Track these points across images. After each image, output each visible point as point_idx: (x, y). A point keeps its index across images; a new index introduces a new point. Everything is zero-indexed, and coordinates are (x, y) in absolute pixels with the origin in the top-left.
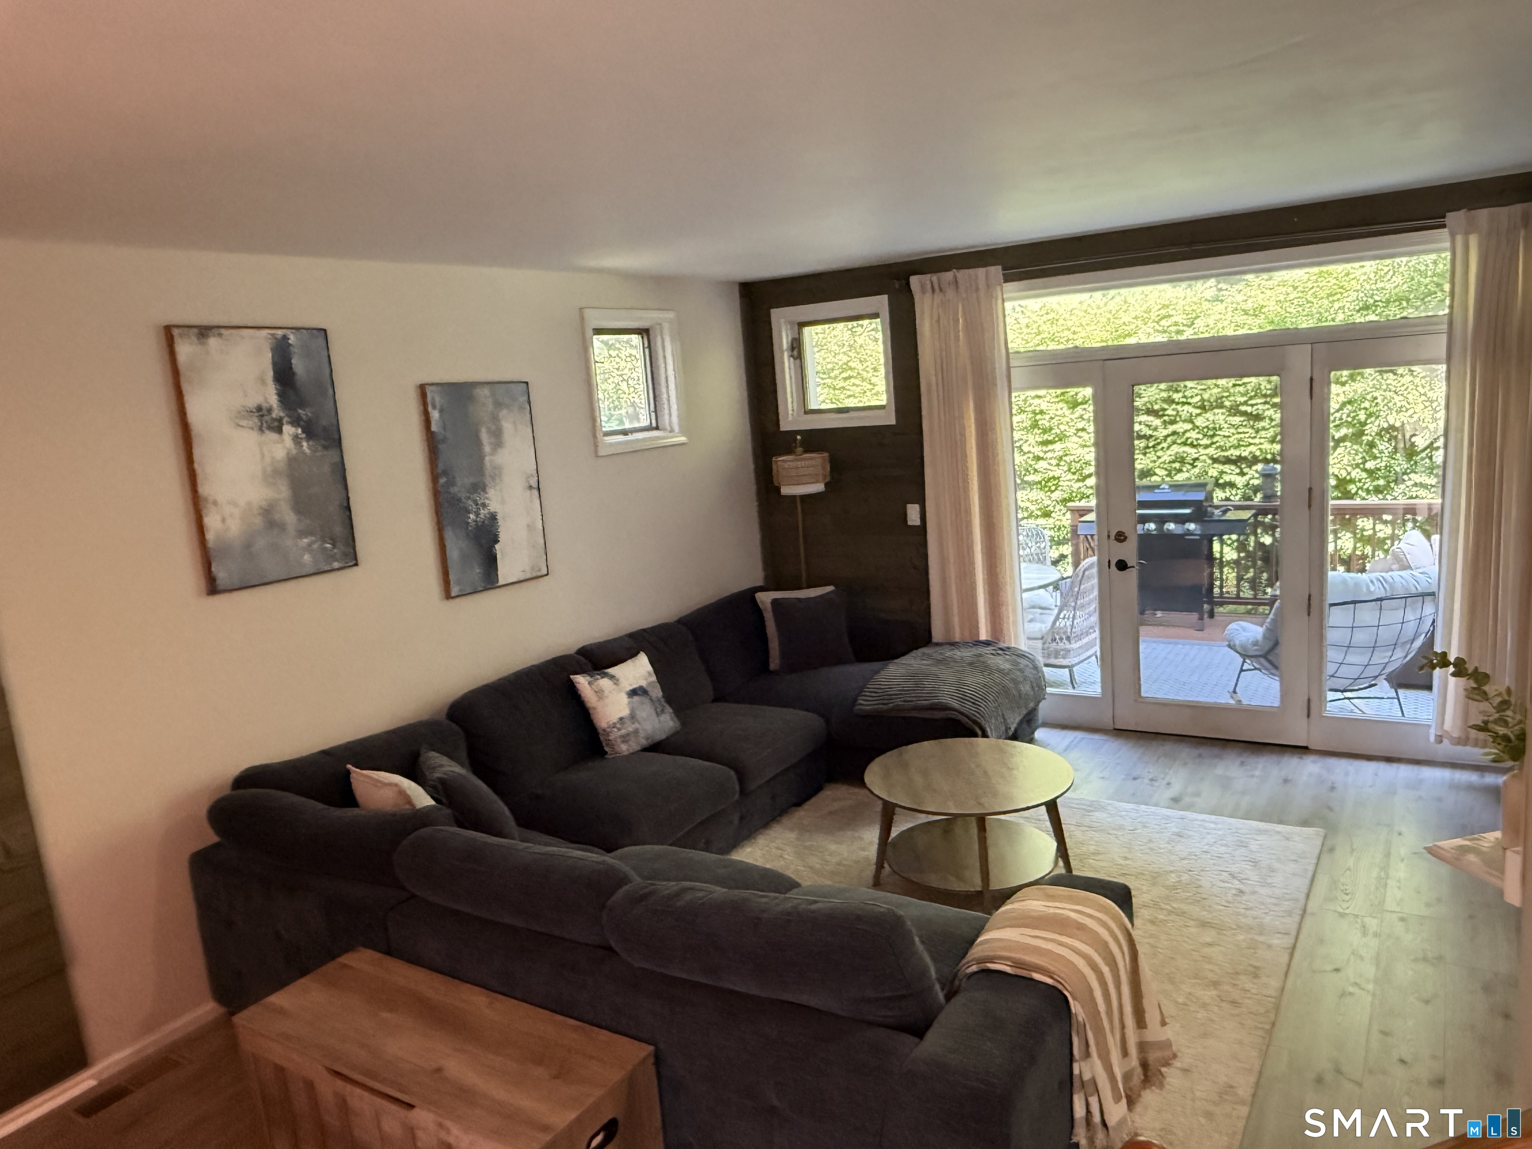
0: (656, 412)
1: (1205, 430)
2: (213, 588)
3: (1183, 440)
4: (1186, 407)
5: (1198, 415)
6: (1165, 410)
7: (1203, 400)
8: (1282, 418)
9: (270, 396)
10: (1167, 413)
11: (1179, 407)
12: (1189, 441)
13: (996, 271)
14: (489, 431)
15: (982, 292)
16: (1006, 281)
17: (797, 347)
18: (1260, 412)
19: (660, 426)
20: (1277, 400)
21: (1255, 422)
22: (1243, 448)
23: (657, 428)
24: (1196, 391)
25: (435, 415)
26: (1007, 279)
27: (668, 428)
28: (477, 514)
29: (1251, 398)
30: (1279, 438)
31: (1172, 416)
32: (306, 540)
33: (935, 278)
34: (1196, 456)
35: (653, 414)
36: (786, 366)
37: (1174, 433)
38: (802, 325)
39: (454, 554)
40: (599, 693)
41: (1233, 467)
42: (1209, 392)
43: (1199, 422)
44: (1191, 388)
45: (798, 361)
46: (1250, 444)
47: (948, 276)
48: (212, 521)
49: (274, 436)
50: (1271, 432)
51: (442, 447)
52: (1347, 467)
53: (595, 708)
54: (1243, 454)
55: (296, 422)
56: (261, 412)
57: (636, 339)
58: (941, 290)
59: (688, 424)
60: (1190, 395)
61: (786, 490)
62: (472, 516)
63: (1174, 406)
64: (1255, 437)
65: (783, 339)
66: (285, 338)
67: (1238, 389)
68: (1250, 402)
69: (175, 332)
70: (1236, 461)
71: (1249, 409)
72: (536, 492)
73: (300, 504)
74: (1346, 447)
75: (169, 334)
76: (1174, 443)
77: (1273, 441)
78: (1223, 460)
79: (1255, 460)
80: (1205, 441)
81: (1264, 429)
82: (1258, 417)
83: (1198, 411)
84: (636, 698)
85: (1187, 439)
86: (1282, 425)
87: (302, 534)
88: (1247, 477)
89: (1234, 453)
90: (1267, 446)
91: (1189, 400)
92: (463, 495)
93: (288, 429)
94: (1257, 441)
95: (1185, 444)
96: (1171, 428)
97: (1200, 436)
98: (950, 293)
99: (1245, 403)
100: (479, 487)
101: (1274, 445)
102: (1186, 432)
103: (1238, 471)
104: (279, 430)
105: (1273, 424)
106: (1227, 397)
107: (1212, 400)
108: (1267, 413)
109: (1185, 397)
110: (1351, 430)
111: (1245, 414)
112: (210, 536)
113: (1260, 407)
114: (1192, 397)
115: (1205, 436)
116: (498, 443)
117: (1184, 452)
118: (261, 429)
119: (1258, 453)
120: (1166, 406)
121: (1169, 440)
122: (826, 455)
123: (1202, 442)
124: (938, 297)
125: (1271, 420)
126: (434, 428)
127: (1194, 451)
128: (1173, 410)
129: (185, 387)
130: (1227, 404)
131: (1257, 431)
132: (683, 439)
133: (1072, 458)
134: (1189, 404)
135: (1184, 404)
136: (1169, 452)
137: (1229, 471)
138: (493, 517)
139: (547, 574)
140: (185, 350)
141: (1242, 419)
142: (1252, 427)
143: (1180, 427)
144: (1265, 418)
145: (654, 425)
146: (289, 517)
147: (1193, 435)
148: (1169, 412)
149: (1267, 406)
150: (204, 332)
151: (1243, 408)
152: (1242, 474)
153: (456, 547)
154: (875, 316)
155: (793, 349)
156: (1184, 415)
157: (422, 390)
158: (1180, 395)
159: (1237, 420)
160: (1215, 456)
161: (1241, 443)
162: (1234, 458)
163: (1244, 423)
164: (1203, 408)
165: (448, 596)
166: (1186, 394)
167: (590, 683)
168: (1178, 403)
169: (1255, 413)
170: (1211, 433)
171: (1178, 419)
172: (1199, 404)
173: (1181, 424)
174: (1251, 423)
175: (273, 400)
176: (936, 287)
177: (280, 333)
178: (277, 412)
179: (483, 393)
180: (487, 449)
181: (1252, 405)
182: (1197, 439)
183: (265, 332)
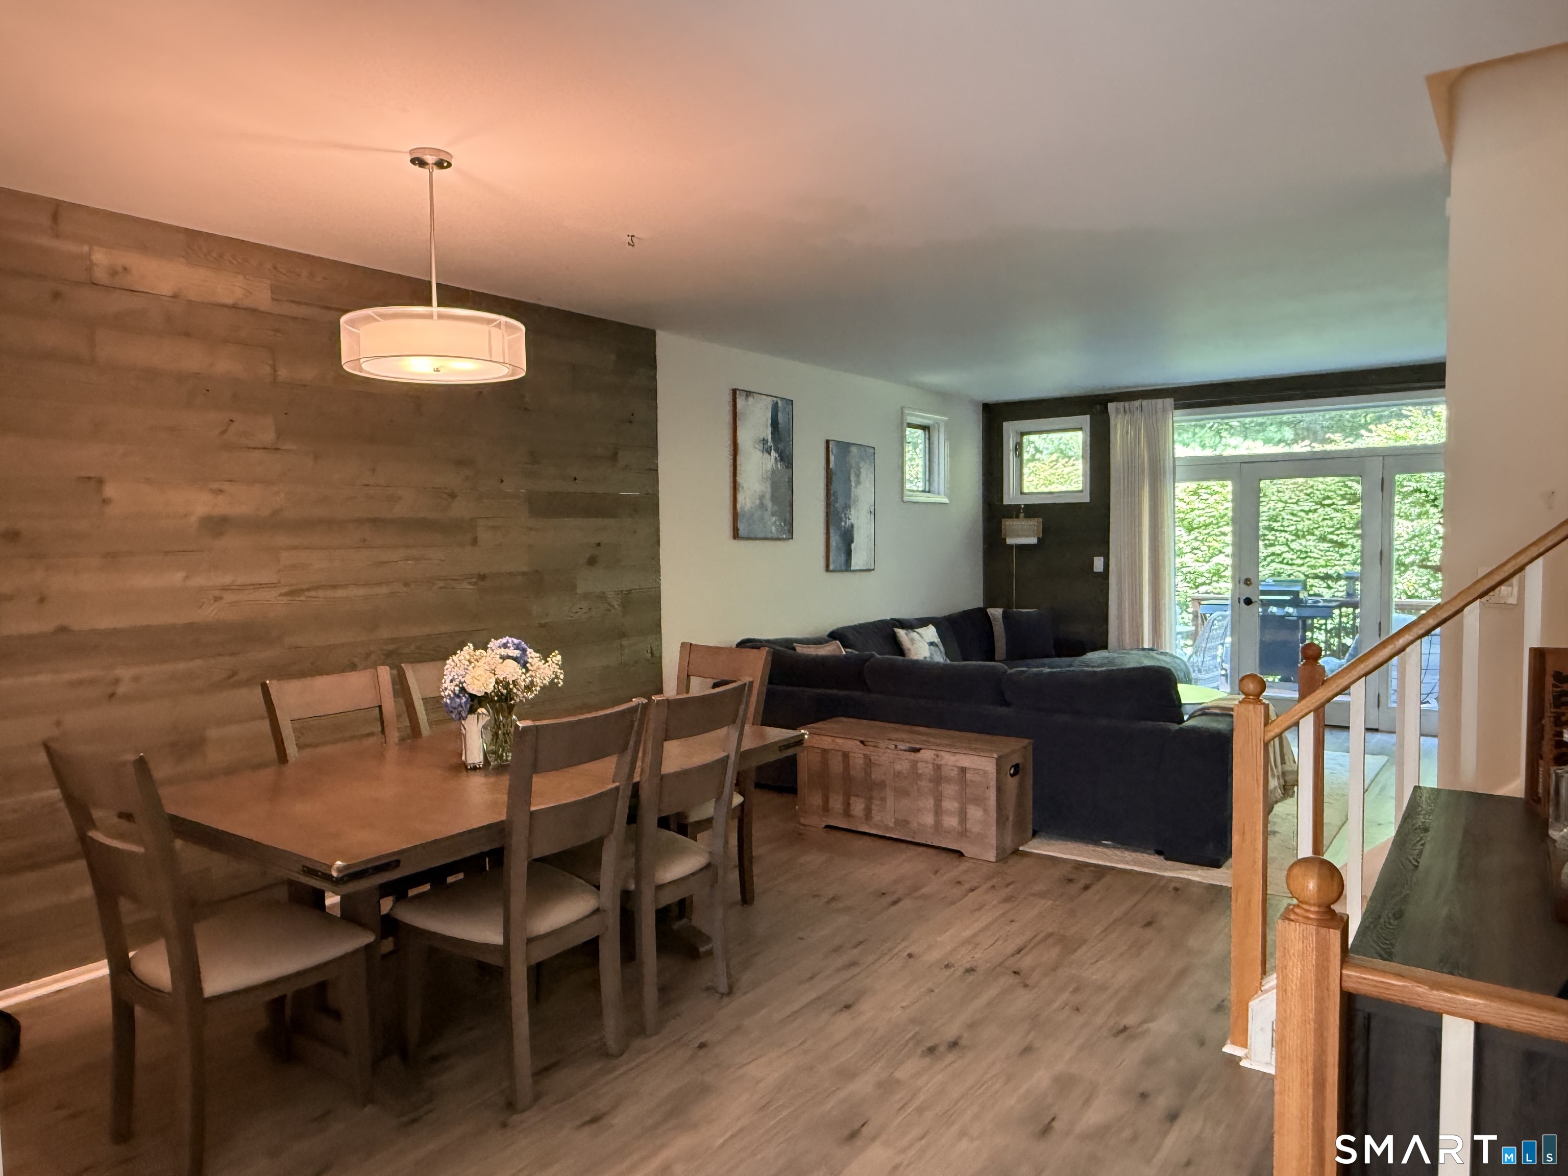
0: (929, 481)
1: (1299, 553)
2: (736, 535)
3: (1280, 559)
4: (1283, 534)
5: (1293, 541)
6: (1265, 535)
7: (1297, 530)
8: (1362, 546)
9: (768, 434)
10: (1267, 538)
11: (1277, 533)
12: (1285, 561)
13: (1170, 402)
14: (855, 472)
15: (1159, 415)
16: (1175, 408)
17: (1019, 447)
18: (1344, 540)
19: (932, 489)
20: (1359, 532)
21: (1339, 548)
22: (1329, 568)
23: (929, 492)
24: (1292, 522)
25: (832, 458)
26: (1177, 407)
27: (937, 491)
28: (846, 523)
29: (1338, 529)
30: (1359, 561)
31: (1272, 540)
32: (774, 518)
33: (1127, 404)
34: (1291, 572)
35: (927, 483)
36: (1010, 459)
37: (1273, 554)
38: (1023, 434)
39: (833, 544)
40: (912, 641)
41: (1321, 582)
42: (1302, 523)
43: (1294, 545)
44: (1288, 519)
45: (1019, 459)
46: (1336, 565)
47: (1137, 403)
48: (740, 497)
49: (766, 455)
50: (1353, 557)
51: (834, 478)
52: (1415, 585)
53: (909, 650)
54: (1330, 572)
55: (777, 450)
56: (764, 441)
57: (920, 432)
58: (1130, 411)
59: (951, 492)
60: (1287, 525)
61: (1009, 541)
62: (843, 524)
63: (1273, 532)
64: (1340, 560)
65: (1009, 442)
66: (777, 403)
67: (1326, 522)
68: (1336, 533)
69: (738, 392)
70: (1327, 577)
71: (1335, 538)
72: (873, 516)
73: (774, 498)
74: (1413, 571)
75: (734, 391)
76: (1272, 561)
77: (1354, 563)
78: (1312, 576)
79: (1339, 577)
80: (1299, 561)
81: (1347, 554)
82: (1342, 545)
83: (1294, 538)
84: (932, 647)
85: (1284, 559)
86: (1362, 551)
87: (773, 514)
88: (1333, 590)
89: (1322, 571)
90: (1349, 567)
91: (1286, 529)
92: (840, 510)
93: (773, 453)
94: (1341, 563)
95: (1281, 562)
96: (1271, 550)
97: (1295, 557)
98: (1138, 414)
99: (1332, 533)
100: (847, 507)
101: (1356, 566)
102: (1283, 553)
103: (1325, 585)
104: (770, 454)
105: (1354, 551)
106: (1317, 528)
107: (1305, 530)
108: (1350, 542)
109: (1282, 526)
110: (1418, 557)
111: (1331, 541)
112: (738, 506)
113: (1344, 536)
114: (1288, 526)
115: (1298, 557)
116: (858, 483)
117: (1281, 568)
118: (763, 452)
119: (1342, 572)
120: (1267, 533)
121: (1269, 559)
122: (1041, 520)
123: (1295, 562)
124: (1127, 417)
125: (1353, 547)
126: (831, 466)
127: (1288, 567)
128: (1273, 535)
129: (738, 423)
130: (1317, 532)
131: (1342, 555)
132: (946, 500)
133: (1188, 569)
134: (1286, 531)
135: (1281, 531)
136: (1268, 568)
137: (1318, 585)
138: (852, 526)
139: (874, 570)
140: (740, 402)
141: (1330, 545)
142: (1337, 552)
143: (1277, 549)
144: (1348, 545)
145: (927, 489)
146: (769, 504)
147: (1288, 556)
148: (1270, 537)
149: (1350, 536)
150: (748, 393)
151: (1330, 537)
152: (1329, 587)
153: (835, 540)
154: (1081, 429)
155: (1016, 450)
156: (1282, 540)
157: (828, 442)
158: (1279, 524)
159: (1326, 545)
160: (1306, 573)
161: (1328, 564)
162: (1322, 575)
163: (1331, 549)
164: (1297, 535)
165: (827, 569)
166: (1283, 524)
167: (906, 634)
168: (1277, 531)
169: (1339, 541)
170: (1303, 556)
171: (1276, 543)
172: (1294, 532)
173: (1278, 547)
174: (1337, 549)
175: (769, 437)
176: (1127, 410)
177: (775, 399)
178: (770, 443)
179: (854, 450)
180: (853, 484)
181: (1338, 535)
182: (1292, 559)
183: (770, 398)
